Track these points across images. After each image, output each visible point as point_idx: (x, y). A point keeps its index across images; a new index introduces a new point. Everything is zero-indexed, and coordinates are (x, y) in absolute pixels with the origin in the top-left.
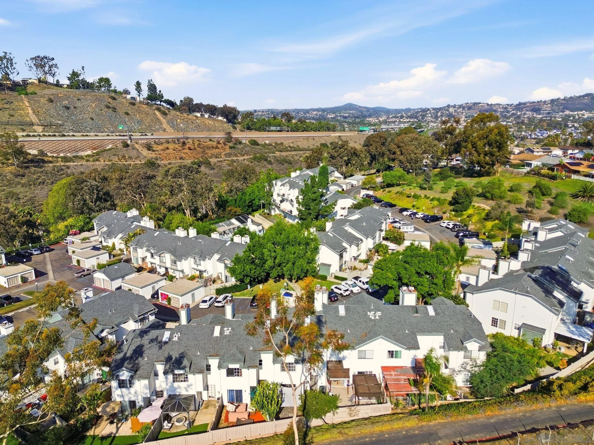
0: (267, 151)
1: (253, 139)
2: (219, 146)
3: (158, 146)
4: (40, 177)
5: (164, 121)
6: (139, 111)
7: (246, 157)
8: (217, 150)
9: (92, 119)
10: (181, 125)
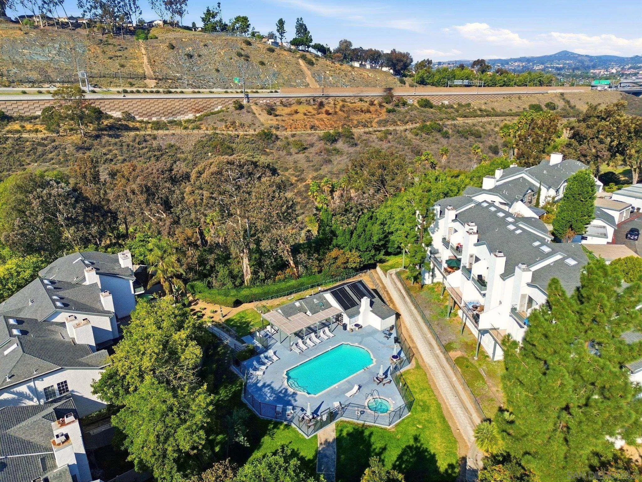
0: (444, 116)
1: (424, 98)
2: (372, 108)
3: (285, 108)
4: (110, 151)
5: (308, 73)
6: (278, 60)
7: (409, 126)
8: (368, 115)
9: (218, 71)
10: (331, 78)
